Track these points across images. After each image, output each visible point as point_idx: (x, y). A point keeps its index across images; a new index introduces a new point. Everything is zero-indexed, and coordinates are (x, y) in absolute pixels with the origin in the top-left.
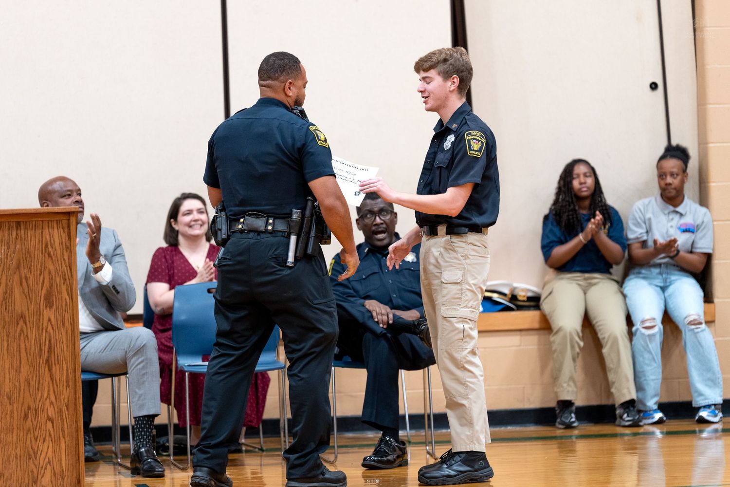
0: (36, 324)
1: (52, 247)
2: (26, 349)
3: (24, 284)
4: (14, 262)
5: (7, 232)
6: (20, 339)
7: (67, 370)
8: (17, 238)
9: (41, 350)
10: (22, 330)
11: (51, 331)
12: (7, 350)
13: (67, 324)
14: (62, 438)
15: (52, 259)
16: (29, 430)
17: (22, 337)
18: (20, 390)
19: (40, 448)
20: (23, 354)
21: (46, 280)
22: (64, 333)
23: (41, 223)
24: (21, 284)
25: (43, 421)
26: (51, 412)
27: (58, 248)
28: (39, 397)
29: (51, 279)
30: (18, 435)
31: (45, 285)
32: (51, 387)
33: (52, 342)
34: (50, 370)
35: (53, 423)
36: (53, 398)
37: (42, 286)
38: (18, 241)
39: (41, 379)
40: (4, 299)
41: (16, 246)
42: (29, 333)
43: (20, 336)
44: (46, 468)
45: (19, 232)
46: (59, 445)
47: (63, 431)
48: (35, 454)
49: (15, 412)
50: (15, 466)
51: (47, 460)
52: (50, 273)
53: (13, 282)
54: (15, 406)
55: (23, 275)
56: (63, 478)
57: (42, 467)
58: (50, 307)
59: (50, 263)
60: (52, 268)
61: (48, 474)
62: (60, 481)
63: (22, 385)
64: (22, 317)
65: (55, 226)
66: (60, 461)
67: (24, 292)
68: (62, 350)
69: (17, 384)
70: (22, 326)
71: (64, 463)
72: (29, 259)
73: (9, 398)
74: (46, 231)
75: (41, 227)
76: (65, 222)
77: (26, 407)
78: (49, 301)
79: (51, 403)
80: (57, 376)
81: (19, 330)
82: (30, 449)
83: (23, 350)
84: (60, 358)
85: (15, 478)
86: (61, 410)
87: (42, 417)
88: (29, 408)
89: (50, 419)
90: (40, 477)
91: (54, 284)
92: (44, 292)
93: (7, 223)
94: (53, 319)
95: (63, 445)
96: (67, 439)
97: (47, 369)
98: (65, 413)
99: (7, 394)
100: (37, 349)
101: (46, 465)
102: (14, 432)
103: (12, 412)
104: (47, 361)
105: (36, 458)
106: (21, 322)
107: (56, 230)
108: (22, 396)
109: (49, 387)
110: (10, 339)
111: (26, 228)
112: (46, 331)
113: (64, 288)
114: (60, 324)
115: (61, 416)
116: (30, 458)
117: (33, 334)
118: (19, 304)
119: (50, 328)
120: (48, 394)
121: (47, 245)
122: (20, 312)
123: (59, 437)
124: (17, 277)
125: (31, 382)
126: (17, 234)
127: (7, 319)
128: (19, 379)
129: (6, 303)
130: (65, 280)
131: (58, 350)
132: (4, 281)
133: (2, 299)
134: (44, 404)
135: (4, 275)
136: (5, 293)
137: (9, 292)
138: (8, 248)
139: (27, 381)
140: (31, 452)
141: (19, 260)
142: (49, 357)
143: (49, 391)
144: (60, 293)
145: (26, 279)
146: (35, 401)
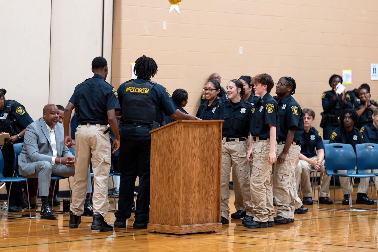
0: (210, 161)
4: (205, 139)
5: (204, 128)
9: (210, 170)
10: (206, 163)
12: (203, 170)
16: (206, 199)
18: (205, 185)
19: (209, 205)
20: (206, 172)
21: (213, 146)
22: (216, 165)
24: (207, 147)
26: (212, 193)
27: (216, 134)
29: (214, 145)
30: (204, 201)
33: (213, 168)
34: (212, 178)
35: (212, 196)
36: (212, 188)
37: (212, 148)
38: (207, 131)
39: (210, 181)
40: (203, 152)
41: (206, 133)
43: (206, 165)
44: (210, 213)
46: (213, 204)
47: (214, 199)
48: (208, 207)
50: (202, 212)
52: (214, 143)
54: (204, 190)
55: (207, 143)
58: (213, 155)
59: (214, 139)
60: (214, 141)
62: (213, 217)
63: (205, 183)
64: (206, 158)
65: (216, 126)
66: (213, 210)
67: (207, 150)
68: (215, 170)
72: (209, 138)
73: (202, 188)
74: (214, 128)
75: (212, 126)
79: (212, 189)
80: (214, 180)
83: (206, 170)
84: (215, 173)
85: (202, 216)
86: (214, 192)
87: (210, 194)
88: (207, 191)
89: (211, 195)
90: (208, 215)
92: (212, 150)
93: (204, 125)
94: (214, 160)
95: (214, 204)
96: (215, 202)
98: (215, 193)
99: (202, 186)
101: (210, 211)
103: (203, 192)
104: (212, 174)
105: (208, 209)
106: (206, 160)
108: (205, 187)
109: (212, 184)
110: (203, 166)
111: (209, 127)
112: (212, 164)
114: (215, 162)
115: (214, 194)
116: (206, 209)
117: (209, 165)
118: (206, 154)
120: (211, 186)
121: (213, 133)
122: (206, 157)
123: (213, 202)
124: (206, 145)
126: (207, 129)
127: (203, 159)
128: (205, 181)
131: (214, 170)
132: (203, 146)
133: (202, 152)
134: (210, 189)
135: (203, 143)
136: (203, 150)
137: (204, 150)
138: (204, 134)
139: (207, 181)
140: (207, 207)
141: (207, 138)
142: (212, 173)
143: (212, 185)
144: (216, 150)
145: (208, 145)
146: (208, 188)
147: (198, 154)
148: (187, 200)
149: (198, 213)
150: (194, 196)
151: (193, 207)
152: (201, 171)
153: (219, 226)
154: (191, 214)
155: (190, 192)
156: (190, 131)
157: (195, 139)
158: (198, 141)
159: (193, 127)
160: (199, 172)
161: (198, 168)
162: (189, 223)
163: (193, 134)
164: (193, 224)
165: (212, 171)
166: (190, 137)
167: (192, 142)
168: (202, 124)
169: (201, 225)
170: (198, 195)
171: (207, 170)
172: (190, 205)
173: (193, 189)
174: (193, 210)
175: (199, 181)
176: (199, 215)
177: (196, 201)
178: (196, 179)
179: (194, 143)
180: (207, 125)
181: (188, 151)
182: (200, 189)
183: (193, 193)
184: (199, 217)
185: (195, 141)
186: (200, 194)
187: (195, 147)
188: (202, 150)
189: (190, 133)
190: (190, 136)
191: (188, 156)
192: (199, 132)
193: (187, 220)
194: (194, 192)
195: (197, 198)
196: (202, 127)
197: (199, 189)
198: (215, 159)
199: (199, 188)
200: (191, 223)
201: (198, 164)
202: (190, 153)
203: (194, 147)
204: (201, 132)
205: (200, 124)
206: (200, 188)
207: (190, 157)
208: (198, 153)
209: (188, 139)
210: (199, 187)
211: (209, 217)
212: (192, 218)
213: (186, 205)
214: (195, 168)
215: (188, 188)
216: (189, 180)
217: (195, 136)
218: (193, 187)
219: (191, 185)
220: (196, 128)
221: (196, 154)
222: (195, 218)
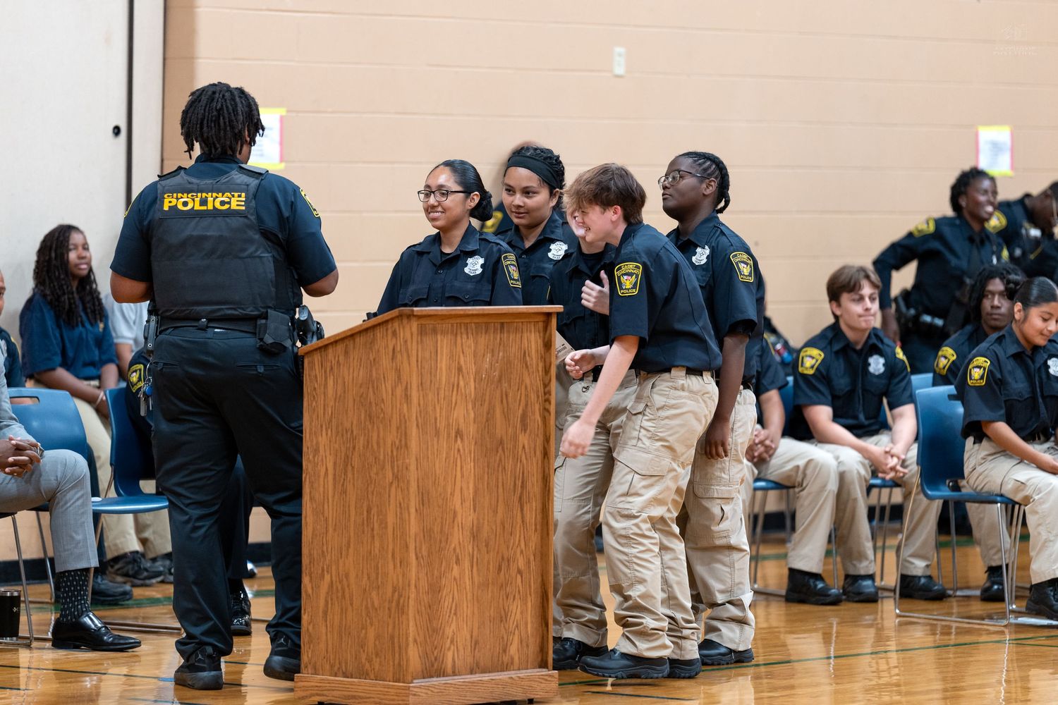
0: (513, 452)
1: (529, 355)
2: (503, 483)
3: (505, 401)
4: (497, 373)
5: (492, 335)
6: (498, 471)
7: (536, 510)
8: (500, 344)
9: (515, 484)
10: (500, 460)
11: (525, 462)
12: (488, 484)
14: (529, 596)
15: (528, 371)
16: (502, 585)
17: (500, 469)
18: (496, 535)
19: (510, 609)
20: (501, 490)
21: (523, 397)
22: (535, 465)
23: (521, 324)
24: (502, 401)
25: (514, 575)
26: (521, 563)
27: (534, 356)
28: (512, 544)
29: (527, 396)
30: (492, 592)
31: (521, 404)
32: (522, 528)
33: (525, 475)
34: (522, 510)
35: (522, 577)
36: (523, 545)
37: (519, 404)
38: (502, 348)
39: (514, 521)
40: (487, 421)
41: (499, 354)
42: (506, 464)
43: (498, 466)
44: (514, 634)
45: (502, 335)
46: (526, 604)
47: (530, 586)
48: (506, 615)
49: (491, 563)
50: (488, 632)
51: (515, 623)
52: (526, 388)
53: (495, 398)
54: (492, 554)
55: (504, 390)
56: (527, 646)
57: (511, 633)
58: (525, 432)
59: (527, 373)
60: (528, 381)
61: (516, 640)
62: (525, 649)
63: (498, 528)
64: (501, 443)
65: (533, 328)
66: (526, 624)
67: (504, 412)
68: (533, 485)
69: (494, 527)
70: (501, 455)
71: (529, 626)
72: (509, 371)
73: (487, 546)
74: (525, 335)
75: (520, 330)
77: (500, 554)
78: (524, 424)
79: (522, 552)
80: (528, 518)
81: (498, 458)
82: (502, 609)
83: (500, 485)
84: (531, 495)
85: (488, 647)
86: (529, 560)
87: (513, 571)
88: (503, 558)
89: (519, 572)
90: (509, 644)
91: (529, 403)
92: (520, 411)
93: (493, 324)
94: (526, 447)
95: (529, 604)
96: (533, 596)
97: (519, 509)
99: (486, 540)
100: (512, 483)
101: (515, 629)
102: (490, 589)
103: (489, 563)
104: (520, 498)
105: (506, 621)
106: (500, 450)
107: (533, 334)
108: (497, 543)
109: (520, 531)
110: (490, 471)
111: (508, 332)
112: (521, 462)
113: (537, 408)
114: (532, 453)
115: (529, 567)
116: (501, 621)
117: (509, 465)
118: (500, 429)
119: (524, 457)
120: (519, 541)
121: (525, 353)
122: (499, 436)
123: (526, 595)
124: (498, 395)
125: (506, 525)
126: (501, 339)
127: (489, 447)
128: (495, 521)
129: (488, 425)
130: (538, 397)
131: (529, 485)
132: (487, 398)
133: (485, 420)
134: (515, 552)
135: (488, 390)
136: (488, 413)
137: (491, 411)
138: (493, 356)
139: (503, 524)
140: (503, 613)
141: (501, 372)
142: (522, 493)
143: (520, 536)
144: (533, 413)
145: (506, 396)
146: (508, 548)
147: (472, 428)
148: (435, 589)
149: (474, 634)
150: (458, 577)
151: (455, 614)
152: (481, 486)
153: (546, 680)
154: (449, 640)
155: (444, 563)
156: (442, 347)
157: (459, 375)
158: (470, 381)
159: (452, 332)
160: (476, 491)
161: (472, 475)
162: (441, 673)
163: (452, 356)
164: (454, 674)
165: (522, 487)
166: (441, 369)
167: (449, 383)
168: (485, 320)
169: (484, 679)
170: (472, 571)
171: (503, 485)
172: (446, 607)
173: (455, 549)
174: (454, 626)
175: (475, 522)
176: (477, 643)
177: (467, 594)
178: (466, 516)
179: (455, 389)
180: (502, 324)
181: (436, 419)
182: (479, 550)
183: (455, 565)
184: (475, 649)
185: (462, 383)
186: (478, 570)
187: (459, 402)
188: (485, 414)
189: (442, 355)
190: (443, 363)
191: (437, 433)
192: (475, 351)
193: (433, 659)
194: (458, 562)
195: (468, 583)
196: (486, 333)
197: (475, 553)
198: (532, 446)
199: (476, 549)
200: (449, 670)
201: (472, 464)
202: (442, 425)
203: (456, 403)
204: (482, 351)
205: (477, 321)
206: (477, 546)
207: (441, 437)
208: (472, 423)
209: (435, 376)
210: (476, 544)
211: (513, 649)
213: (430, 607)
214: (462, 476)
215: (437, 549)
216: (439, 520)
217: (459, 363)
218: (454, 542)
219: (447, 539)
220: (465, 336)
221: (462, 426)
222: (461, 652)
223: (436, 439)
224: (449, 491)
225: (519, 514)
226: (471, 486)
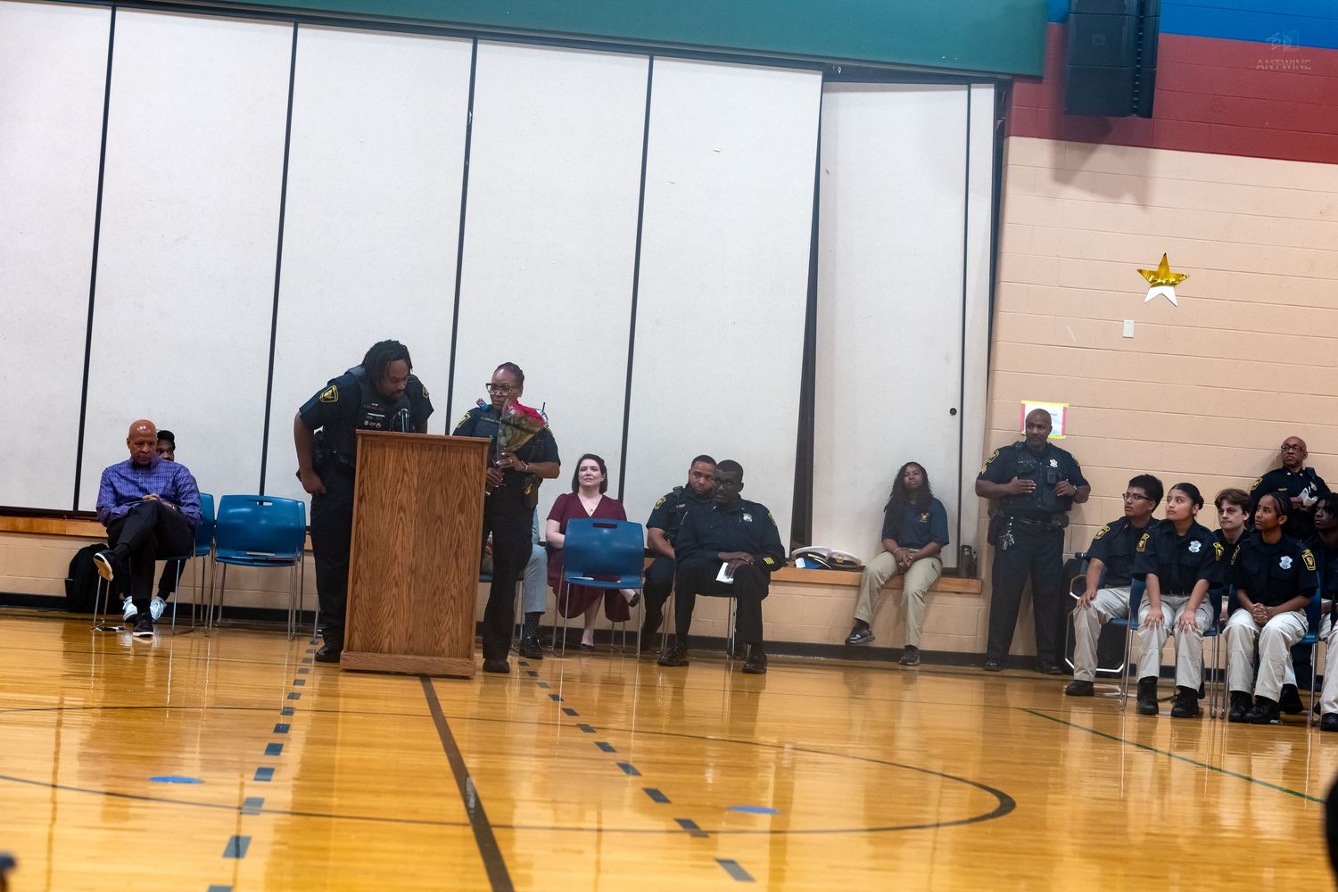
0: (450, 524)
1: (468, 466)
2: (440, 542)
3: (444, 493)
4: (438, 476)
6: (436, 535)
8: (442, 458)
9: (451, 544)
10: (439, 527)
11: (461, 531)
12: (426, 542)
13: (473, 527)
14: (460, 613)
15: (467, 476)
16: (436, 604)
17: (438, 534)
18: (432, 573)
19: (443, 619)
20: (438, 546)
21: (461, 492)
22: (470, 535)
23: (461, 447)
24: (442, 493)
25: (448, 599)
26: (454, 592)
27: (472, 468)
28: (446, 580)
29: (464, 491)
30: (427, 607)
31: (459, 495)
33: (461, 539)
34: (457, 560)
35: (455, 601)
36: (456, 581)
37: (457, 496)
38: (443, 461)
39: (450, 566)
40: (428, 503)
41: (440, 464)
42: (444, 531)
43: (437, 531)
44: (446, 635)
45: (444, 452)
46: (458, 619)
47: (462, 608)
48: (439, 623)
49: (427, 590)
50: (422, 631)
52: (464, 486)
53: (436, 490)
54: (428, 584)
55: (444, 487)
56: (458, 644)
57: (443, 634)
58: (462, 513)
61: (447, 639)
63: (434, 570)
64: (440, 518)
65: (472, 451)
66: (457, 630)
67: (443, 500)
69: (431, 568)
70: (439, 525)
71: (460, 632)
72: (449, 475)
73: (424, 579)
74: (465, 455)
76: (480, 450)
77: (435, 586)
78: (461, 509)
79: (455, 586)
81: (437, 526)
82: (436, 619)
83: (438, 543)
84: (466, 552)
85: (422, 640)
88: (438, 588)
89: (452, 597)
90: (440, 640)
91: (467, 496)
92: (459, 500)
94: (463, 522)
96: (464, 613)
97: (454, 559)
98: (465, 594)
99: (423, 575)
100: (449, 544)
101: (446, 632)
102: (425, 605)
104: (456, 553)
105: (439, 626)
106: (439, 522)
107: (472, 455)
108: (433, 578)
109: (455, 573)
110: (429, 534)
113: (474, 500)
114: (468, 528)
115: (462, 596)
117: (446, 532)
118: (439, 509)
120: (453, 579)
121: (464, 467)
122: (438, 514)
123: (458, 612)
124: (439, 488)
125: (442, 568)
126: (443, 455)
127: (428, 519)
128: (432, 565)
129: (429, 506)
130: (475, 493)
132: (429, 489)
133: (425, 502)
134: (449, 586)
135: (430, 485)
136: (429, 499)
137: (432, 498)
138: (435, 465)
139: (439, 567)
140: (436, 621)
141: (442, 475)
143: (454, 576)
144: (470, 502)
145: (446, 491)
146: (443, 583)
147: (414, 507)
148: (376, 600)
149: (409, 632)
150: (396, 594)
151: (393, 616)
152: (420, 542)
154: (386, 632)
156: (390, 455)
157: (404, 473)
158: (413, 478)
160: (415, 546)
161: (413, 535)
162: (378, 650)
163: (398, 461)
164: (390, 652)
165: (458, 547)
166: (388, 469)
167: (394, 478)
170: (409, 592)
171: (440, 544)
172: (385, 611)
173: (394, 578)
174: (391, 624)
175: (414, 563)
176: (411, 636)
177: (404, 606)
178: (406, 559)
179: (400, 483)
180: (445, 447)
181: (382, 499)
182: (416, 580)
183: (394, 588)
184: (410, 639)
185: (406, 479)
186: (415, 593)
187: (403, 489)
188: (426, 499)
189: (389, 460)
190: (390, 465)
191: (383, 507)
192: (419, 461)
193: (372, 642)
194: (397, 585)
195: (405, 600)
198: (468, 522)
199: (413, 580)
200: (386, 650)
201: (413, 528)
202: (386, 502)
203: (400, 490)
204: (426, 461)
206: (415, 578)
207: (385, 510)
208: (414, 504)
209: (382, 472)
211: (445, 643)
212: (387, 641)
213: (370, 610)
214: (404, 535)
215: (379, 576)
216: (381, 559)
217: (404, 466)
218: (396, 572)
219: (388, 571)
220: (410, 452)
221: (405, 504)
222: (397, 640)
223: (381, 511)
224: (391, 543)
225: (454, 562)
226: (411, 541)
